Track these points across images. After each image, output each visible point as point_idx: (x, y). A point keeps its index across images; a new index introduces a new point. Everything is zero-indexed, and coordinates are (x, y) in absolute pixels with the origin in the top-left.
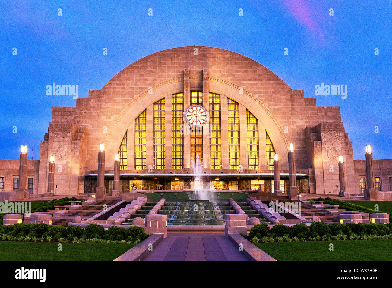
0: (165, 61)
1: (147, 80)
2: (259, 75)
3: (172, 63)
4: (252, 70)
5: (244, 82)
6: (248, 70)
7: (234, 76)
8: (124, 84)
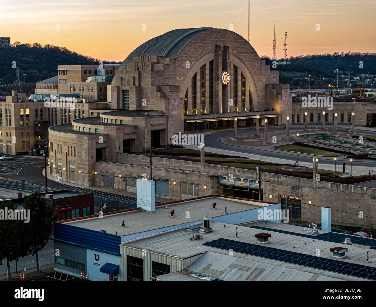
0: (206, 39)
1: (198, 51)
2: (248, 50)
3: (210, 40)
4: (245, 46)
5: (242, 54)
6: (244, 46)
7: (237, 50)
8: (187, 54)
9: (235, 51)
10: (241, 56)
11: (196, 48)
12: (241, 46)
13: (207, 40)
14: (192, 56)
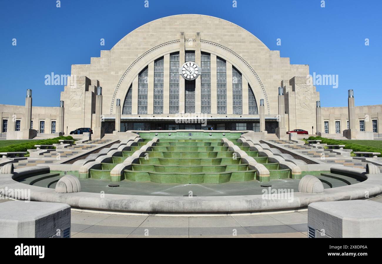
0: (164, 27)
1: (149, 42)
2: (244, 39)
3: (171, 28)
4: (237, 34)
5: (232, 44)
7: (221, 39)
8: (130, 46)
9: (218, 40)
10: (229, 45)
11: (145, 38)
12: (229, 34)
13: (164, 29)
14: (137, 47)
